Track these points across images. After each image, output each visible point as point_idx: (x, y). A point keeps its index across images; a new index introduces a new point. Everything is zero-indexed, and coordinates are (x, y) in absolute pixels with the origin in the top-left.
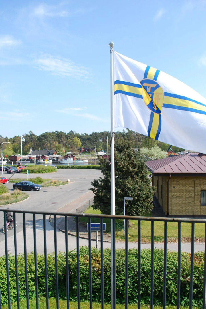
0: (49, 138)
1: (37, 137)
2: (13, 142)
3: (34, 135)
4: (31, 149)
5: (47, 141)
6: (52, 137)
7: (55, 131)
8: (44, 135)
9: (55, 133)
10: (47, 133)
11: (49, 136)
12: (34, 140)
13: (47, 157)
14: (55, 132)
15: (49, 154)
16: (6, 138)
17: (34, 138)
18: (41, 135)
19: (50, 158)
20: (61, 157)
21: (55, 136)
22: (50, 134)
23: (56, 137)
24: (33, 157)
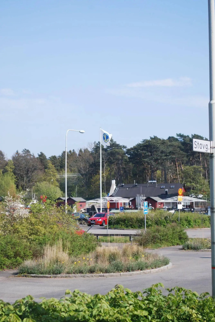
0: (162, 152)
1: (128, 151)
2: (59, 168)
3: (118, 146)
4: (114, 182)
5: (156, 160)
6: (171, 149)
7: (178, 135)
8: (146, 146)
9: (177, 140)
10: (155, 138)
11: (162, 148)
12: (118, 159)
13: (161, 203)
14: (176, 137)
15: (164, 196)
16: (42, 155)
17: (118, 154)
18: (139, 145)
19: (171, 207)
20: (201, 203)
21: (179, 147)
22: (163, 142)
23: (182, 150)
24: (120, 202)
